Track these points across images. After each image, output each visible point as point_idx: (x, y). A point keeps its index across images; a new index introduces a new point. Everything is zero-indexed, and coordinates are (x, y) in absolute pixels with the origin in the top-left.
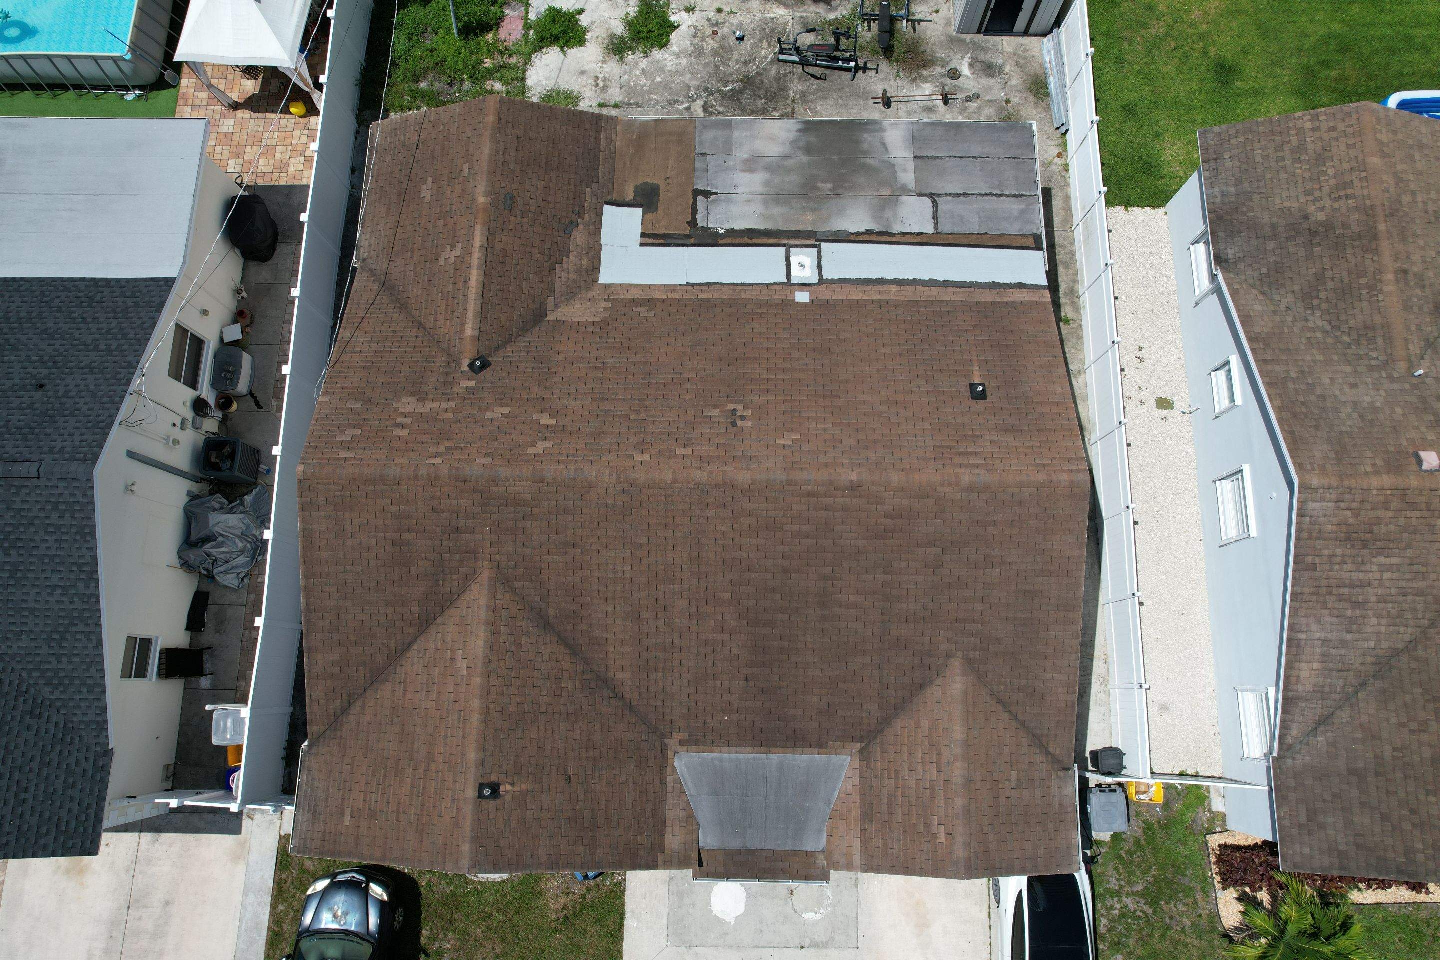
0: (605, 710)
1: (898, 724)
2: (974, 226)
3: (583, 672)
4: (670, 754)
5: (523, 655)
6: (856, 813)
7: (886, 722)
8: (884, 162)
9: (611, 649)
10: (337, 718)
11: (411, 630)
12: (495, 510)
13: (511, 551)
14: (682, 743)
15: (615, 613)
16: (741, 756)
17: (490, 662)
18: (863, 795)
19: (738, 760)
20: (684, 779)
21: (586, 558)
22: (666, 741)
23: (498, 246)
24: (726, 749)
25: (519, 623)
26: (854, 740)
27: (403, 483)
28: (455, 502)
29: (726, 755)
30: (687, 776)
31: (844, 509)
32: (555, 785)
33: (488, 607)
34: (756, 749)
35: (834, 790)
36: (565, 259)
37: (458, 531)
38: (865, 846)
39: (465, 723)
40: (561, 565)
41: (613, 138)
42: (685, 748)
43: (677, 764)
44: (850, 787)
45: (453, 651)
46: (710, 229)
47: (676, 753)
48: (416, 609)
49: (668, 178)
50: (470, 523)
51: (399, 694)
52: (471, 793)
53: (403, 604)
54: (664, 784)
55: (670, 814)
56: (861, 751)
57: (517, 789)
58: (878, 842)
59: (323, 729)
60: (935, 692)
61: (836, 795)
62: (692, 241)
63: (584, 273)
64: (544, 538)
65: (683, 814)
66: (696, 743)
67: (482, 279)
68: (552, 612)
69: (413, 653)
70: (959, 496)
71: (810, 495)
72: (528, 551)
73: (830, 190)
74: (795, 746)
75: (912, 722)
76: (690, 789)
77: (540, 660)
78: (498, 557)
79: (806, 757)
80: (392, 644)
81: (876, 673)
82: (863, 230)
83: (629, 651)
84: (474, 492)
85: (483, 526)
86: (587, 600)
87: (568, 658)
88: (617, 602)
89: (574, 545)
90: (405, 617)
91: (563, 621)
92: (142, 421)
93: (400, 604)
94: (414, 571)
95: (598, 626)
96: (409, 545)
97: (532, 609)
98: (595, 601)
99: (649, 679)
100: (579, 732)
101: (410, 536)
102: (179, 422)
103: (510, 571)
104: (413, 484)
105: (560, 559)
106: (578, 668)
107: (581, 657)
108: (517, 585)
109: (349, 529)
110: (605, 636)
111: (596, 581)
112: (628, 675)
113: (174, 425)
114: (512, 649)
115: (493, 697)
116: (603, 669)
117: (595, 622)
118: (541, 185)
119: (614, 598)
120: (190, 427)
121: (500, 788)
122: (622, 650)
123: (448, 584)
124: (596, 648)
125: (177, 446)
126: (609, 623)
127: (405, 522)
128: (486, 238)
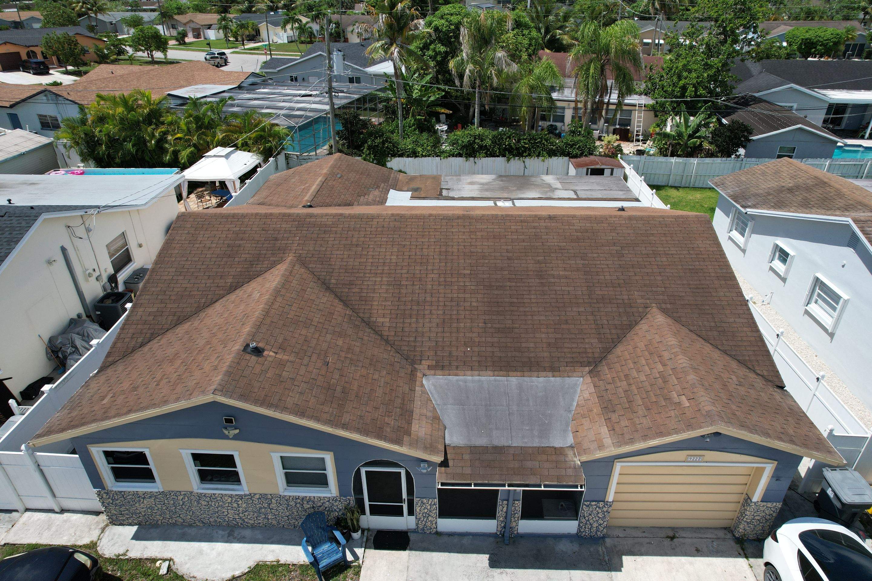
0: (366, 338)
1: (619, 350)
3: (351, 316)
4: (419, 374)
5: (306, 295)
6: (597, 410)
7: (607, 351)
8: (543, 183)
9: (375, 303)
10: (134, 350)
11: (221, 292)
12: (306, 229)
14: (430, 367)
15: (381, 281)
16: (483, 378)
17: (279, 290)
18: (600, 397)
19: (479, 381)
20: (431, 393)
21: (365, 253)
22: (416, 366)
23: (330, 184)
24: (469, 372)
25: (306, 282)
26: (583, 364)
27: (247, 217)
28: (279, 226)
29: (470, 378)
30: (434, 392)
31: (546, 227)
32: (313, 364)
33: (286, 270)
34: (496, 373)
35: (573, 400)
36: (366, 196)
38: (612, 430)
39: (246, 319)
40: (345, 256)
41: (398, 176)
42: (433, 372)
43: (424, 382)
44: (586, 395)
45: (251, 293)
46: (450, 196)
47: (424, 375)
48: (230, 280)
49: (426, 186)
50: (285, 235)
51: (195, 325)
52: (238, 347)
53: (221, 278)
54: (412, 390)
55: (417, 412)
56: (590, 372)
57: (278, 356)
58: (624, 423)
59: (117, 358)
60: (643, 326)
61: (575, 404)
62: (439, 199)
63: (377, 201)
65: (429, 414)
66: (443, 368)
67: (318, 188)
68: (333, 281)
69: (218, 304)
72: (323, 249)
73: (516, 189)
74: (530, 370)
75: (630, 347)
76: (436, 400)
77: (319, 301)
78: (301, 252)
79: (541, 379)
80: (203, 301)
81: (590, 318)
82: (536, 197)
83: (390, 304)
84: (293, 221)
85: (295, 237)
86: (362, 275)
87: (341, 306)
88: (384, 275)
89: (357, 246)
90: (220, 285)
91: (341, 286)
92: (81, 238)
93: (219, 278)
94: (236, 259)
95: (367, 289)
96: (240, 246)
97: (319, 279)
98: (367, 275)
99: (404, 323)
100: (341, 342)
101: (241, 242)
102: (97, 273)
103: (307, 259)
104: (254, 217)
105: (346, 253)
106: (347, 312)
107: (351, 307)
108: (311, 266)
109: (200, 239)
110: (372, 295)
111: (370, 264)
112: (388, 320)
113: (94, 270)
114: (299, 291)
115: (276, 306)
116: (367, 315)
117: (366, 287)
118: (358, 177)
119: (382, 273)
120: (102, 284)
121: (264, 352)
122: (384, 304)
123: (259, 266)
124: (364, 303)
125: (90, 279)
126: (376, 287)
127: (241, 235)
128: (324, 180)
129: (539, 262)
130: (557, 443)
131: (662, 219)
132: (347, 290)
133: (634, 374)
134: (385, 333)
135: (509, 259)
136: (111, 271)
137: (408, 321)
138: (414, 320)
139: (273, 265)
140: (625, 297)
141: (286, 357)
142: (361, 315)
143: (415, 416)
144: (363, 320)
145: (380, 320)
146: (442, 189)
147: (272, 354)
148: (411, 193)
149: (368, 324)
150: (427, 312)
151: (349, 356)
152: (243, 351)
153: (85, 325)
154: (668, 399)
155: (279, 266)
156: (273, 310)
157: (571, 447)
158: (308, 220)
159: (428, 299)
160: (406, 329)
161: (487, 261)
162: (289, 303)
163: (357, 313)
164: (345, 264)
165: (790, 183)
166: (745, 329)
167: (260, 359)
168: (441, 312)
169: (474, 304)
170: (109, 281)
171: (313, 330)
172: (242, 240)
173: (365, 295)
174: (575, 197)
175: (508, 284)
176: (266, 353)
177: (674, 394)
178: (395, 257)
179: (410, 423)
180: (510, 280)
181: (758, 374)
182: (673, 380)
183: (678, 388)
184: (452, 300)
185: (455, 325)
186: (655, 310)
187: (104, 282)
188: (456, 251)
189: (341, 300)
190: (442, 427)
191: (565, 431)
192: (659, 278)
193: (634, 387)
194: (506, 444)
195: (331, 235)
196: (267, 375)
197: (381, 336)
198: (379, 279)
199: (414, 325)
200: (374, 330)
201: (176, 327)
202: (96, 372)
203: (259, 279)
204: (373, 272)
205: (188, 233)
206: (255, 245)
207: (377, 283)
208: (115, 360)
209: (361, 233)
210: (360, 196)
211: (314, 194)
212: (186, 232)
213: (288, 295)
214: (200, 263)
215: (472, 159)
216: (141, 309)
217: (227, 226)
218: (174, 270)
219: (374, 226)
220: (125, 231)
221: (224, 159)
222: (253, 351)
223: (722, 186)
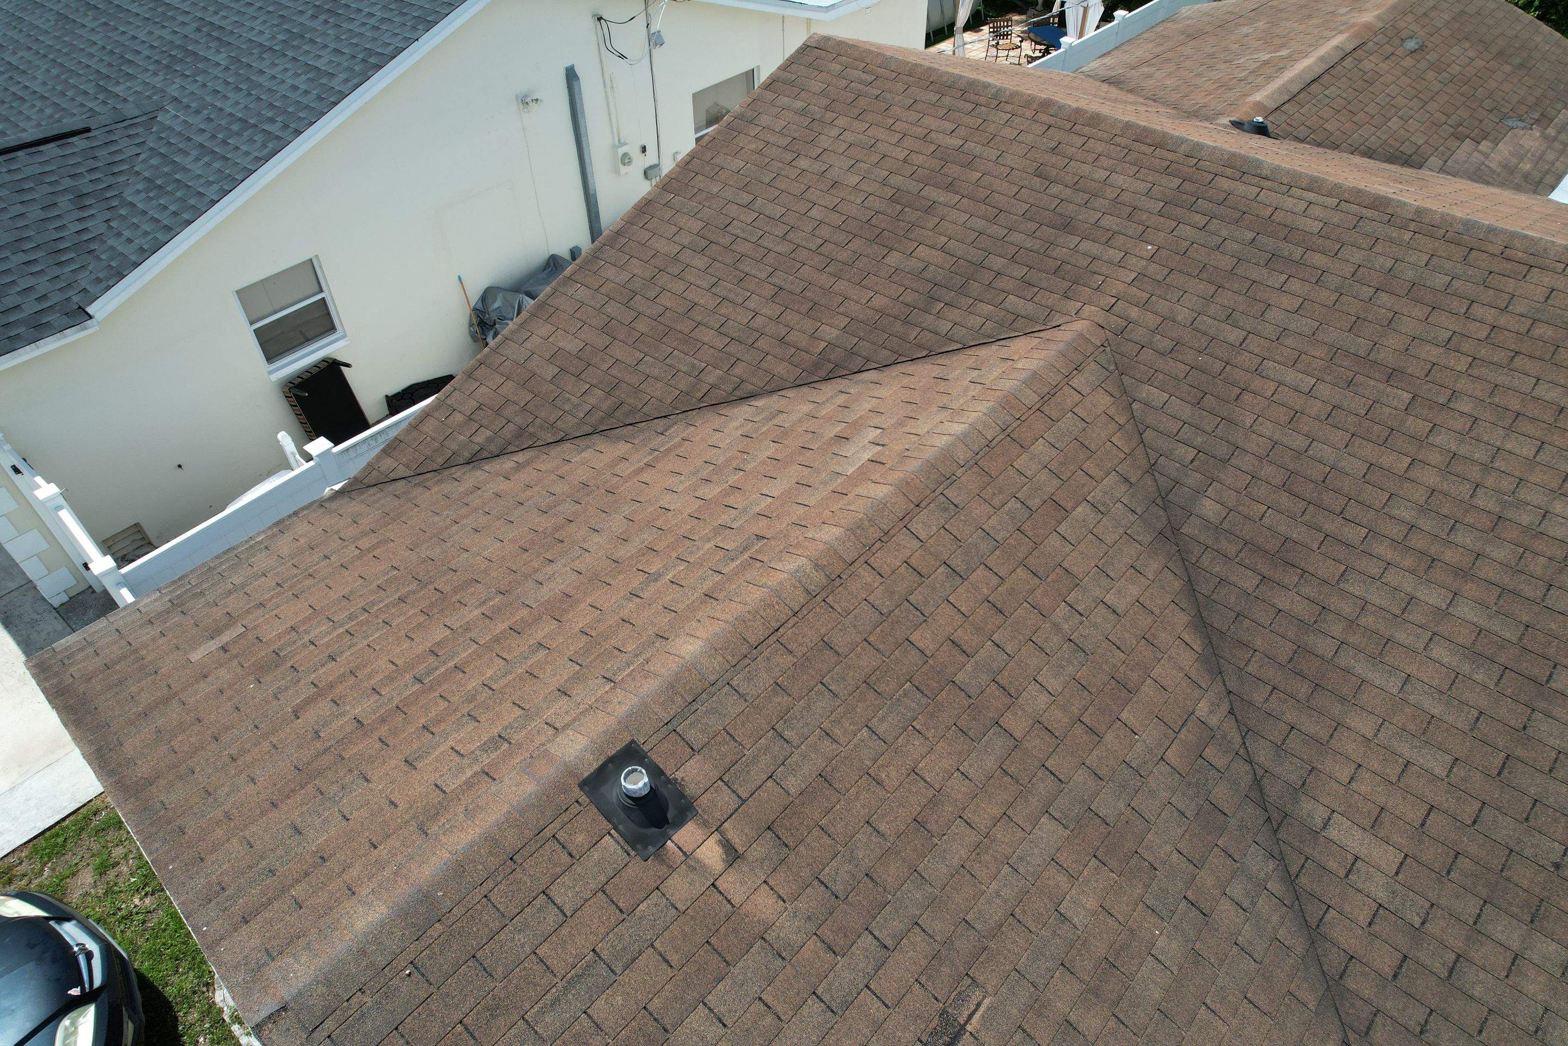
3: (1210, 735)
5: (1054, 540)
10: (448, 465)
11: (781, 369)
12: (1200, 220)
13: (1183, 314)
17: (950, 480)
21: (1417, 425)
25: (1090, 466)
28: (1101, 174)
33: (1035, 376)
36: (1486, 144)
37: (1067, 226)
39: (744, 567)
40: (1315, 407)
45: (857, 426)
48: (830, 333)
50: (1108, 221)
51: (625, 469)
53: (813, 309)
59: (402, 471)
63: (1519, 175)
64: (1304, 325)
68: (1209, 508)
69: (743, 412)
72: (1234, 336)
77: (1097, 592)
78: (1134, 313)
80: (712, 377)
83: (1439, 771)
84: (1166, 171)
85: (1142, 238)
86: (1354, 534)
87: (1187, 659)
88: (1470, 589)
89: (1392, 375)
91: (1232, 550)
92: (622, 56)
94: (894, 259)
95: (1352, 624)
96: (930, 209)
97: (1152, 468)
98: (1382, 549)
101: (941, 196)
102: (651, 159)
104: (1029, 114)
105: (1324, 390)
106: (1203, 709)
107: (1232, 684)
110: (1361, 668)
111: (1419, 495)
112: (1388, 858)
113: (644, 149)
116: (1290, 772)
117: (1347, 608)
118: (1479, 63)
119: (1462, 573)
122: (1405, 750)
123: (955, 314)
124: (1304, 689)
125: (624, 170)
126: (1401, 636)
127: (953, 170)
128: (1352, 47)
132: (1249, 582)
134: (1344, 935)
139: (1009, 328)
141: (765, 904)
142: (1263, 754)
144: (1259, 785)
145: (1349, 836)
147: (712, 853)
152: (584, 784)
155: (1020, 345)
156: (867, 576)
158: (1225, 184)
162: (958, 562)
163: (1246, 731)
164: (1300, 442)
167: (637, 870)
172: (949, 187)
173: (1324, 646)
176: (686, 835)
189: (1201, 623)
197: (1316, 934)
198: (1434, 597)
200: (1290, 879)
201: (583, 443)
202: (337, 487)
204: (1417, 541)
206: (979, 224)
207: (1416, 616)
208: (392, 476)
209: (1442, 318)
210: (1461, 138)
211: (1295, 88)
217: (930, 122)
219: (1519, 307)
222: (625, 808)
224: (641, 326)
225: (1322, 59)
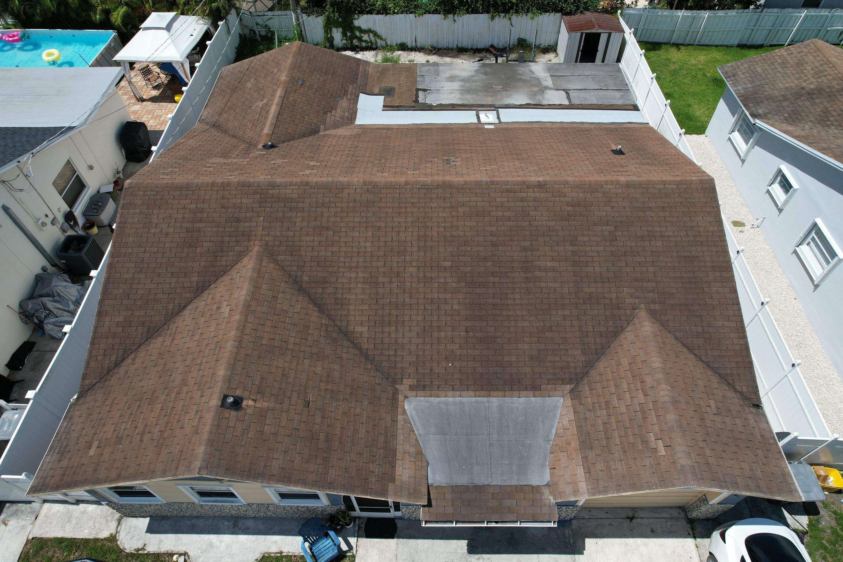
0: (344, 356)
1: (601, 365)
2: (594, 101)
3: (327, 326)
4: (401, 397)
5: (278, 306)
6: (575, 444)
7: (590, 365)
8: (532, 77)
9: (352, 307)
10: (109, 371)
11: (188, 295)
12: (269, 205)
13: (278, 233)
14: (412, 388)
15: (357, 278)
16: (464, 400)
17: (249, 306)
18: (579, 427)
19: (461, 403)
20: (413, 420)
21: (336, 238)
22: (397, 386)
23: (291, 99)
24: (450, 393)
25: (277, 284)
26: (564, 382)
27: (203, 189)
28: (239, 201)
29: (451, 399)
30: (416, 418)
31: (535, 200)
32: (294, 407)
33: (254, 269)
34: (477, 393)
35: (552, 427)
36: (333, 111)
37: (238, 220)
38: (588, 471)
39: (219, 351)
40: (316, 244)
41: (367, 68)
42: (414, 393)
43: (406, 407)
44: (566, 423)
45: (220, 302)
46: (427, 103)
47: (406, 397)
48: (195, 279)
49: (400, 84)
50: (248, 215)
51: (167, 343)
52: (215, 402)
53: (185, 275)
54: (395, 421)
55: (400, 449)
56: (572, 391)
57: (258, 405)
58: (600, 466)
59: (94, 381)
60: (628, 335)
61: (554, 431)
62: (416, 109)
63: (345, 119)
64: (305, 224)
65: (412, 450)
66: (424, 388)
67: (278, 110)
68: (305, 278)
69: (186, 312)
70: (620, 191)
71: (508, 191)
72: (291, 234)
73: (501, 88)
74: (512, 390)
75: (613, 363)
76: (419, 429)
77: (292, 311)
78: (267, 238)
79: (522, 400)
80: (171, 307)
81: (575, 323)
82: (524, 103)
83: (368, 308)
84: (255, 193)
85: (259, 216)
86: (335, 269)
87: (316, 314)
88: (359, 270)
89: (328, 229)
90: (185, 285)
91: (314, 285)
92: (21, 190)
93: (183, 275)
94: (199, 250)
95: (342, 289)
96: (199, 231)
97: (290, 276)
98: (342, 270)
99: (383, 332)
100: (320, 369)
101: (201, 225)
102: (51, 217)
103: (275, 248)
104: (210, 188)
105: (316, 238)
106: (324, 321)
107: (327, 313)
108: (280, 258)
109: (155, 221)
110: (348, 297)
111: (343, 254)
112: (366, 329)
113: (47, 216)
114: (270, 300)
115: (248, 331)
116: (344, 324)
117: (340, 286)
118: (322, 79)
119: (357, 267)
120: (59, 226)
121: (242, 402)
122: (361, 308)
123: (224, 259)
124: (339, 307)
125: (45, 228)
126: (352, 286)
127: (199, 215)
128: (284, 94)
129: (525, 249)
130: (534, 482)
131: (662, 186)
132: (320, 290)
133: (615, 402)
134: (365, 346)
135: (494, 244)
136: (65, 208)
137: (387, 329)
138: (393, 328)
139: (240, 257)
140: (614, 295)
141: (265, 404)
142: (338, 323)
143: (399, 456)
144: (340, 329)
145: (358, 329)
146: (418, 90)
147: (251, 403)
148: (382, 97)
149: (346, 334)
150: (407, 318)
151: (329, 387)
152: (221, 407)
153: (53, 284)
154: (645, 442)
155: (245, 260)
156: (246, 337)
157: (548, 485)
158: (270, 192)
159: (408, 300)
160: (386, 341)
161: (469, 248)
162: (262, 322)
163: (334, 321)
164: (316, 254)
165: (812, 83)
166: (732, 335)
167: (240, 413)
168: (420, 318)
169: (456, 307)
170: (66, 221)
171: (290, 356)
172: (201, 221)
173: (340, 296)
174: (567, 103)
175: (492, 279)
176: (245, 403)
177: (651, 437)
178: (370, 244)
179: (393, 467)
180: (493, 274)
181: (736, 391)
182: (653, 418)
183: (656, 428)
184: (432, 301)
185: (436, 334)
186: (643, 314)
187: (61, 223)
188: (435, 234)
189: (316, 304)
190: (425, 464)
191: (543, 466)
192: (651, 269)
193: (613, 420)
194: (486, 483)
195: (299, 214)
196: (250, 436)
197: (360, 349)
198: (353, 275)
199: (393, 335)
200: (353, 343)
201: (147, 343)
202: (75, 397)
203: (226, 279)
204: (347, 265)
205: (141, 213)
206: (215, 229)
207: (353, 281)
208: (93, 384)
209: (331, 210)
210: (325, 113)
211: (274, 122)
212: (138, 211)
213: (259, 308)
214: (160, 255)
215: (450, 16)
216: (108, 319)
217: (182, 202)
218: (133, 265)
219: (344, 201)
220: (70, 158)
221: (165, 31)
222: (231, 405)
223: (733, 78)
224: (139, 303)
225: (277, 104)
